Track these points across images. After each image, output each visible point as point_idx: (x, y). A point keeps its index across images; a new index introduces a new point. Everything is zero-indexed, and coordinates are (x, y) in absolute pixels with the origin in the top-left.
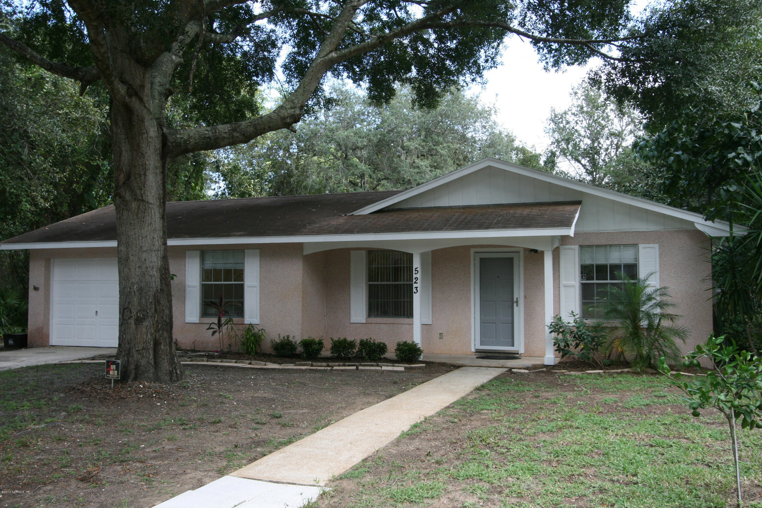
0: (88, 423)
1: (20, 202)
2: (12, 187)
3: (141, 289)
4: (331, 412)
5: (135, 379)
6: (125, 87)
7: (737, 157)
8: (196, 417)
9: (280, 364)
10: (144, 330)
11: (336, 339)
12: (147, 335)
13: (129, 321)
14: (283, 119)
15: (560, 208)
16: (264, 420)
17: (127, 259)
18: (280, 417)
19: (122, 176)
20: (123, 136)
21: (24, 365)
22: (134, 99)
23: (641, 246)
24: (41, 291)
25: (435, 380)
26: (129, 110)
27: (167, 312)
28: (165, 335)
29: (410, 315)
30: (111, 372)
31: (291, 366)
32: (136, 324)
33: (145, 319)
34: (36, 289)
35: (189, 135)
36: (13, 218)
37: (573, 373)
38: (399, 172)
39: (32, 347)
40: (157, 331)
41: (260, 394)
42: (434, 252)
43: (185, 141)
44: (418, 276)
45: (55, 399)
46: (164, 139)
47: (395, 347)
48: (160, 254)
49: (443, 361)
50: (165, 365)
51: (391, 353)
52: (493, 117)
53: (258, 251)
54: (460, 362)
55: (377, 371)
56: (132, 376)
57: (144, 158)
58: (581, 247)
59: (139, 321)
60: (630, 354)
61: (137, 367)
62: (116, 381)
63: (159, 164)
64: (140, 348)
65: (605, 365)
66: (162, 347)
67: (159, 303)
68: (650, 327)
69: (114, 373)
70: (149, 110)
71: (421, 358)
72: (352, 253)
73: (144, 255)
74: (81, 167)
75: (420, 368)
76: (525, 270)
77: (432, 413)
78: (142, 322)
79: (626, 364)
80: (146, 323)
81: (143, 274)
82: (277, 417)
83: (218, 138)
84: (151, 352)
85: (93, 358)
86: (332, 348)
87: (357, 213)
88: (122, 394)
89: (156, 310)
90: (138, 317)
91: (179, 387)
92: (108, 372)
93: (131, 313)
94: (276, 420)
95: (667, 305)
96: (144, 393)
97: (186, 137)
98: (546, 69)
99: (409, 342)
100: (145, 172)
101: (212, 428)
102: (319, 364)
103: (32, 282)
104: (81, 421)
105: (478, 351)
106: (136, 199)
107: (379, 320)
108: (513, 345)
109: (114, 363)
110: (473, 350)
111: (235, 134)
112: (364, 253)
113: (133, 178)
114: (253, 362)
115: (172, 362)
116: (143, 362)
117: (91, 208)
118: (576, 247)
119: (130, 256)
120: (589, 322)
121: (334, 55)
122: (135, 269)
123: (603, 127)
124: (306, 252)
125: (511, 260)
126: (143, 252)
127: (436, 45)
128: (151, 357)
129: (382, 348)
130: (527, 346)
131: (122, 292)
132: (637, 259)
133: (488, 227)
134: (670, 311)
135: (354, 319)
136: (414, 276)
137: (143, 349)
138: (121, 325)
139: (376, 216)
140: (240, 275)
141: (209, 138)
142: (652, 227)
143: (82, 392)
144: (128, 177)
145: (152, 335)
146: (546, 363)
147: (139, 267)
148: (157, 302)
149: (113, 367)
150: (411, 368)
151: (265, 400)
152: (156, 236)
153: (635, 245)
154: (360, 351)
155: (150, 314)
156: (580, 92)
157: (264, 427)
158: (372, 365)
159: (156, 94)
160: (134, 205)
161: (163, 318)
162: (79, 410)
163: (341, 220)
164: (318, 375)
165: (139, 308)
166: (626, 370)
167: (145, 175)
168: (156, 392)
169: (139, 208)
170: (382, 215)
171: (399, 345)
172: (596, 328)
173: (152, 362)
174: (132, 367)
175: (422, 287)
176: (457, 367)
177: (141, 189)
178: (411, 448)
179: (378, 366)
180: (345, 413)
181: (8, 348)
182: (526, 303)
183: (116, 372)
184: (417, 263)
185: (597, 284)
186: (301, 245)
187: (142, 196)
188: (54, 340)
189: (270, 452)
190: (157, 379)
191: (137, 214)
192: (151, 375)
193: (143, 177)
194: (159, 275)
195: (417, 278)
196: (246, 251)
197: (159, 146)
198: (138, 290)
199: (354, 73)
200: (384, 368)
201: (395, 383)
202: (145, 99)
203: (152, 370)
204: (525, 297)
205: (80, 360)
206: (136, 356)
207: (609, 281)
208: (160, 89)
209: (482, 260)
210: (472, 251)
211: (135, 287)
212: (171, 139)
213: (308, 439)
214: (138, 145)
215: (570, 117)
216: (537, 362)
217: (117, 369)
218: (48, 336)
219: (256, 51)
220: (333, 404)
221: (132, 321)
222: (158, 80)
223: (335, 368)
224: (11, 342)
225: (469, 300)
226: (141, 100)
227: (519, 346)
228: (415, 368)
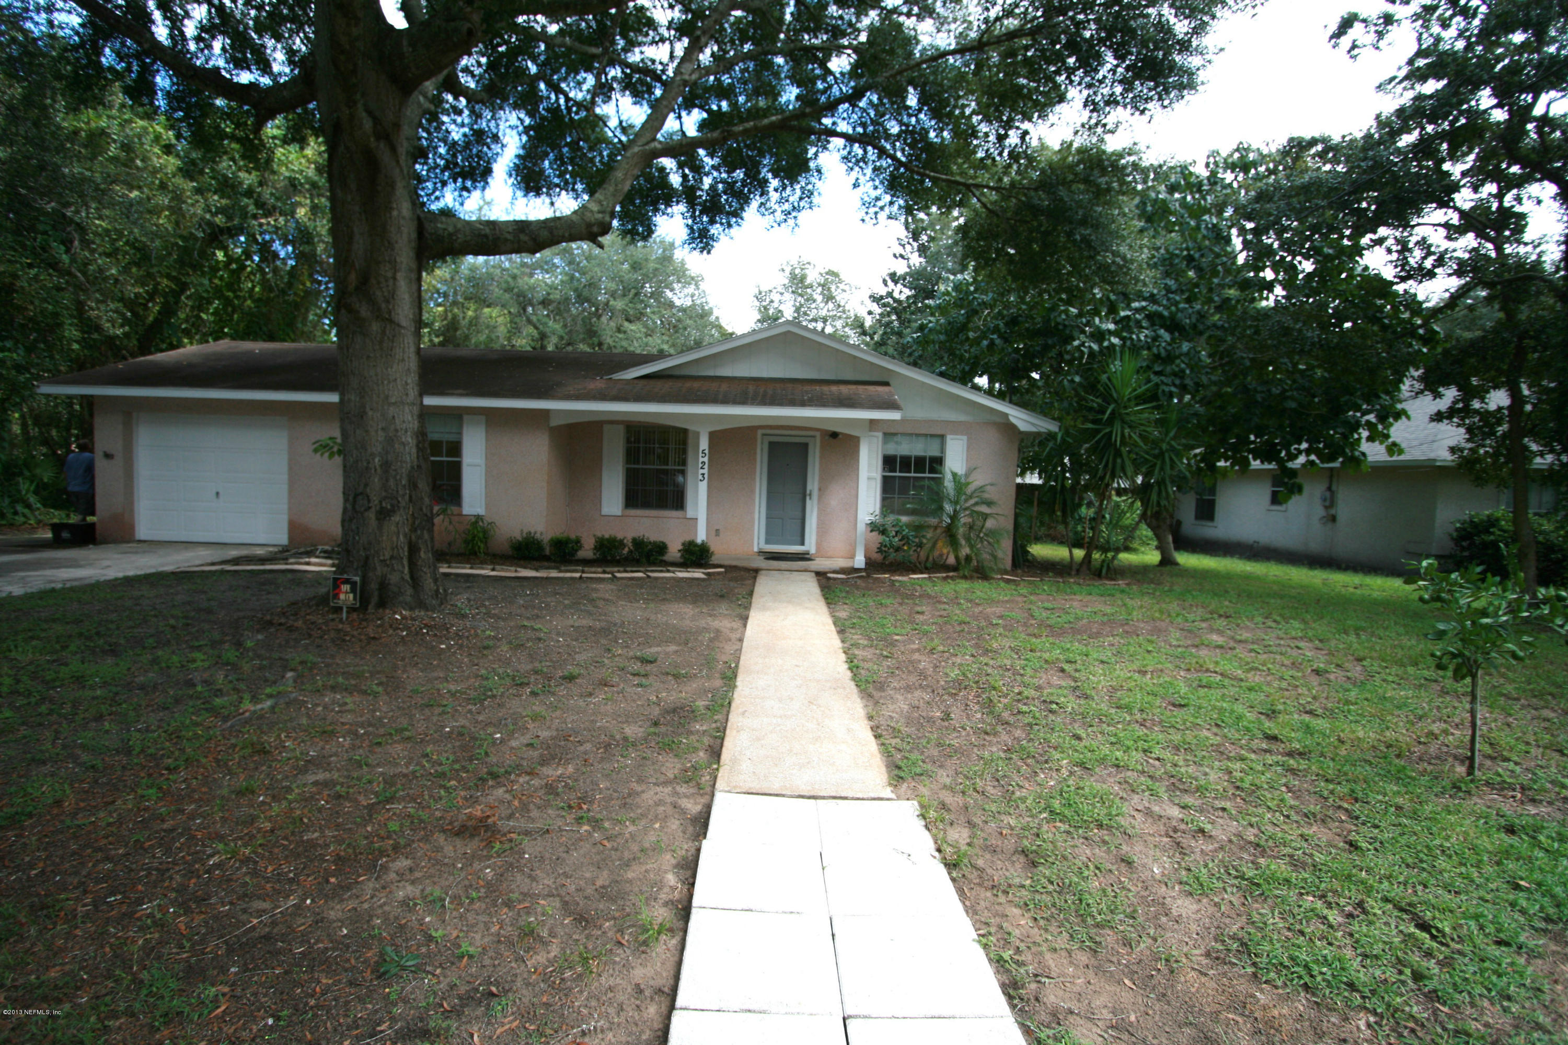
0: (347, 690)
1: (60, 325)
3: (386, 465)
5: (382, 604)
6: (369, 121)
8: (527, 667)
9: (537, 570)
10: (393, 528)
11: (599, 534)
12: (398, 537)
13: (366, 514)
14: (589, 225)
15: (871, 388)
16: (636, 668)
17: (362, 415)
18: (655, 660)
20: (357, 208)
22: (382, 145)
23: (949, 437)
24: (118, 460)
25: (759, 590)
26: (372, 164)
28: (424, 535)
30: (342, 596)
31: (554, 574)
32: (378, 519)
33: (394, 511)
34: (108, 456)
35: (455, 226)
38: (599, 336)
39: (105, 543)
40: (414, 529)
41: (574, 621)
42: (723, 432)
43: (451, 235)
44: (705, 460)
45: (249, 644)
46: (420, 224)
47: (678, 546)
48: (415, 415)
49: (734, 563)
50: (428, 584)
51: (676, 554)
52: (702, 286)
53: (483, 418)
54: (755, 565)
56: (375, 600)
57: (393, 249)
58: (885, 434)
59: (384, 514)
60: (948, 557)
61: (383, 585)
62: (351, 610)
64: (387, 556)
65: (926, 568)
66: (422, 554)
67: (415, 486)
69: (346, 596)
71: (717, 560)
72: (606, 428)
73: (392, 411)
75: (719, 573)
76: (821, 457)
77: (836, 642)
78: (390, 516)
79: (946, 568)
80: (396, 518)
81: (390, 441)
82: (651, 662)
83: (498, 238)
84: (405, 562)
86: (595, 548)
87: (616, 376)
88: (371, 631)
89: (410, 497)
90: (382, 508)
91: (453, 615)
92: (336, 596)
93: (369, 501)
94: (653, 668)
96: (408, 628)
97: (451, 229)
99: (695, 540)
100: (395, 274)
101: (574, 689)
102: (593, 569)
104: (335, 689)
105: (761, 553)
106: (379, 318)
107: (639, 512)
108: (803, 544)
109: (347, 581)
110: (756, 549)
112: (621, 428)
113: (373, 281)
114: (498, 567)
115: (435, 578)
116: (394, 578)
118: (880, 435)
119: (368, 409)
121: (657, 144)
122: (377, 431)
124: (554, 422)
125: (806, 446)
126: (390, 404)
128: (406, 570)
129: (661, 548)
130: (819, 545)
132: (943, 450)
133: (803, 404)
135: (606, 510)
136: (701, 460)
137: (392, 557)
139: (644, 381)
140: (455, 449)
141: (486, 236)
142: (962, 418)
143: (291, 629)
144: (364, 280)
145: (405, 535)
146: (856, 566)
147: (383, 429)
148: (410, 484)
149: (346, 587)
152: (409, 381)
153: (942, 437)
154: (637, 552)
155: (403, 504)
158: (661, 571)
160: (375, 327)
161: (421, 509)
162: (316, 665)
163: (598, 384)
165: (384, 494)
166: (951, 574)
167: (395, 279)
168: (426, 626)
169: (384, 332)
171: (682, 544)
173: (407, 577)
174: (374, 586)
176: (755, 571)
177: (388, 302)
179: (668, 571)
180: (727, 648)
181: (60, 545)
182: (820, 497)
183: (351, 596)
184: (700, 443)
185: (900, 477)
186: (546, 413)
187: (390, 312)
188: (143, 531)
189: (720, 731)
190: (420, 604)
191: (381, 342)
192: (409, 599)
193: (391, 282)
194: (415, 442)
195: (704, 463)
196: (466, 417)
197: (414, 235)
198: (381, 466)
200: (678, 574)
201: (722, 596)
202: (400, 150)
203: (409, 591)
204: (820, 489)
205: (213, 564)
206: (380, 570)
207: (927, 475)
209: (771, 443)
210: (760, 432)
211: (377, 460)
212: (429, 227)
213: (743, 700)
214: (383, 227)
216: (845, 564)
217: (353, 590)
218: (132, 527)
220: (694, 633)
221: (371, 515)
223: (618, 575)
224: (65, 535)
225: (753, 491)
226: (393, 149)
227: (810, 545)
228: (714, 573)
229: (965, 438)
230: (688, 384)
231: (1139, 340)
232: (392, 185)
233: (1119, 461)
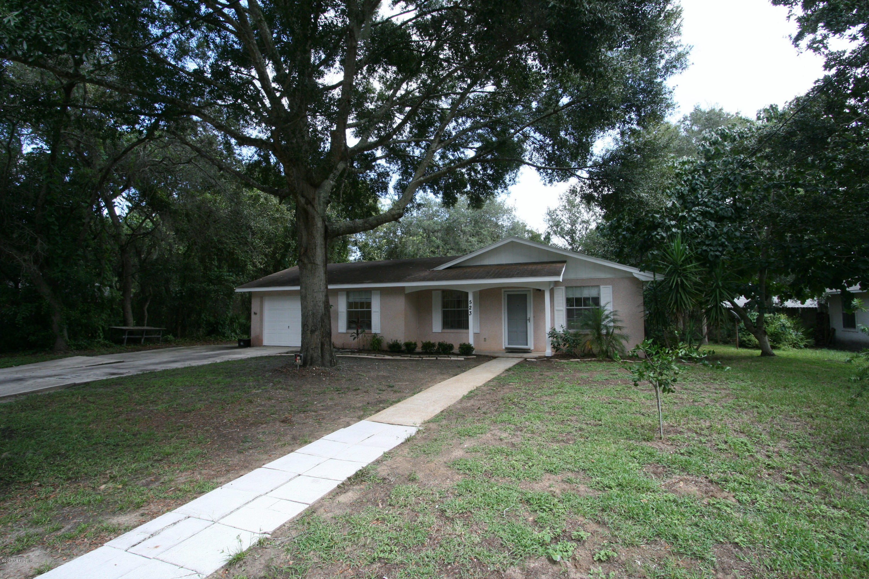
0: (285, 389)
1: (247, 265)
2: (242, 257)
3: (313, 314)
4: (422, 384)
5: (311, 365)
6: (304, 200)
7: (658, 234)
8: (345, 386)
9: (392, 356)
10: (316, 337)
11: (424, 342)
12: (317, 340)
13: (307, 332)
14: (393, 215)
15: (554, 265)
16: (384, 388)
17: (306, 297)
18: (393, 387)
19: (302, 250)
20: (303, 227)
21: (249, 356)
22: (309, 206)
23: (601, 287)
24: (258, 315)
25: (482, 365)
26: (306, 212)
27: (328, 326)
28: (327, 339)
29: (467, 327)
31: (398, 358)
32: (310, 334)
33: (316, 331)
34: (255, 314)
35: (340, 226)
36: (243, 274)
37: (562, 361)
38: (459, 245)
39: (253, 346)
40: (323, 337)
41: (381, 373)
42: (481, 292)
43: (338, 229)
44: (472, 305)
45: (267, 376)
46: (326, 228)
47: (459, 346)
48: (324, 294)
49: (486, 354)
50: (327, 357)
51: (456, 350)
53: (379, 291)
54: (496, 355)
55: (448, 360)
56: (309, 363)
57: (315, 239)
58: (566, 287)
59: (313, 332)
60: (595, 349)
61: (312, 358)
62: (300, 366)
63: (323, 243)
64: (313, 347)
65: (581, 356)
66: (326, 346)
67: (324, 321)
68: (608, 334)
69: (299, 361)
70: (317, 212)
71: (474, 353)
72: (433, 292)
73: (315, 294)
74: (280, 244)
75: (473, 358)
76: (534, 301)
77: (480, 384)
79: (594, 356)
80: (317, 333)
81: (315, 305)
83: (356, 227)
84: (320, 350)
85: (287, 353)
86: (422, 347)
87: (436, 269)
88: (304, 373)
89: (322, 325)
90: (312, 329)
91: (336, 370)
92: (296, 361)
93: (308, 327)
94: (391, 389)
95: (617, 321)
96: (316, 373)
97: (338, 227)
98: (545, 184)
99: (467, 343)
100: (316, 247)
101: (354, 393)
103: (253, 310)
104: (281, 389)
105: (506, 348)
106: (310, 263)
107: (449, 331)
108: (527, 345)
109: (299, 356)
110: (504, 348)
111: (366, 225)
112: (440, 292)
113: (309, 251)
114: (377, 355)
115: (331, 355)
116: (315, 355)
117: (285, 268)
118: (563, 288)
119: (307, 295)
120: (571, 331)
121: (422, 178)
122: (310, 302)
123: (578, 218)
124: (407, 292)
125: (525, 296)
126: (315, 292)
127: (481, 172)
128: (320, 352)
129: (451, 347)
130: (535, 345)
131: (303, 315)
132: (599, 294)
133: (512, 276)
134: (619, 324)
135: (434, 330)
136: (469, 305)
137: (315, 347)
138: (302, 334)
139: (447, 271)
140: (369, 305)
141: (351, 227)
142: (608, 276)
143: (282, 372)
144: (306, 250)
145: (320, 340)
146: (546, 355)
147: (312, 301)
148: (322, 321)
149: (298, 358)
150: (468, 359)
151: (384, 377)
152: (321, 283)
153: (598, 286)
154: (438, 349)
155: (319, 328)
156: (564, 198)
157: (384, 393)
158: (445, 357)
159: (321, 203)
160: (309, 266)
161: (326, 330)
162: (280, 382)
163: (426, 273)
164: (414, 362)
165: (312, 324)
166: (593, 359)
168: (322, 372)
169: (312, 267)
170: (450, 270)
171: (461, 345)
172: (576, 335)
173: (320, 355)
174: (309, 358)
175: (474, 311)
176: (495, 358)
177: (313, 257)
178: (469, 405)
179: (448, 357)
180: (430, 384)
181: (240, 347)
182: (534, 320)
184: (471, 298)
185: (576, 309)
186: (403, 288)
187: (314, 261)
188: (265, 342)
189: (388, 407)
190: (323, 365)
191: (311, 271)
192: (320, 363)
193: (314, 250)
194: (323, 305)
196: (373, 292)
197: (323, 232)
199: (434, 189)
200: (452, 358)
201: (459, 367)
202: (316, 206)
203: (320, 360)
204: (534, 317)
205: (280, 354)
206: (311, 351)
207: (583, 307)
208: (324, 200)
209: (508, 295)
210: (503, 290)
211: (310, 313)
212: (330, 228)
213: (409, 400)
214: (312, 232)
215: (558, 212)
216: (542, 354)
217: (301, 359)
218: (262, 340)
219: (378, 177)
220: (423, 379)
221: (309, 332)
222: (322, 195)
223: (424, 358)
224: (242, 344)
225: (501, 319)
226: (313, 206)
227: (531, 345)
228: (470, 359)
229: (611, 286)
230: (465, 271)
231: (691, 228)
232: (314, 218)
233: (679, 295)
